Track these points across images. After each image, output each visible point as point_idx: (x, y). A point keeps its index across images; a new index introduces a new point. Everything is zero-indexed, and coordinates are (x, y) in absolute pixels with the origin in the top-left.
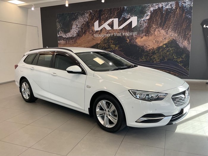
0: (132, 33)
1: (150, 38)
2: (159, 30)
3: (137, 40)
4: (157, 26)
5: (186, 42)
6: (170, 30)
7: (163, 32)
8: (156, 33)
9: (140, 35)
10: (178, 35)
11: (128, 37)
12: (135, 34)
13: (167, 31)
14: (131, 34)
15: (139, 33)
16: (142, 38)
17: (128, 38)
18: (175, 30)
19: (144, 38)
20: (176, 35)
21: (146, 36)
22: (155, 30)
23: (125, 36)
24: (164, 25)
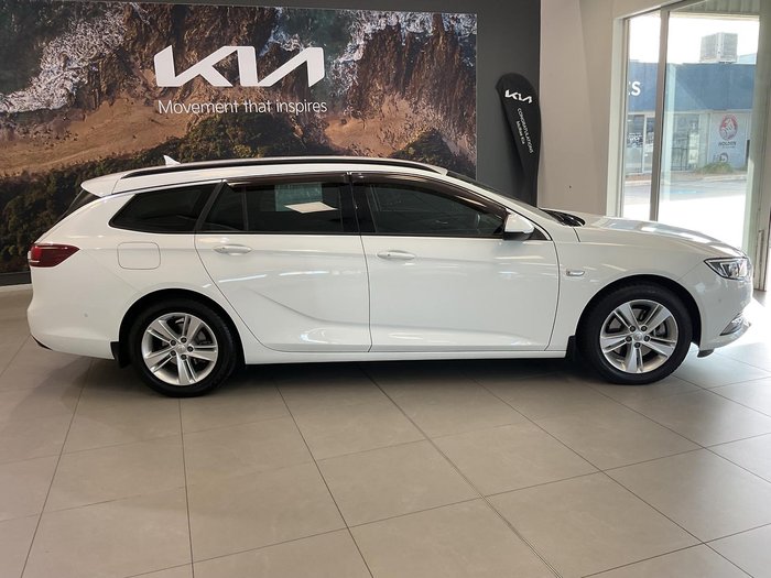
0: (311, 106)
1: (370, 123)
2: (393, 101)
3: (328, 131)
4: (386, 87)
5: (464, 137)
6: (423, 102)
7: (404, 104)
8: (385, 108)
9: (336, 113)
10: (445, 118)
11: (298, 119)
12: (319, 108)
13: (416, 103)
14: (306, 107)
15: (332, 107)
16: (344, 122)
17: (299, 123)
18: (435, 100)
19: (352, 123)
20: (440, 117)
21: (356, 117)
22: (382, 99)
23: (288, 115)
24: (406, 84)
